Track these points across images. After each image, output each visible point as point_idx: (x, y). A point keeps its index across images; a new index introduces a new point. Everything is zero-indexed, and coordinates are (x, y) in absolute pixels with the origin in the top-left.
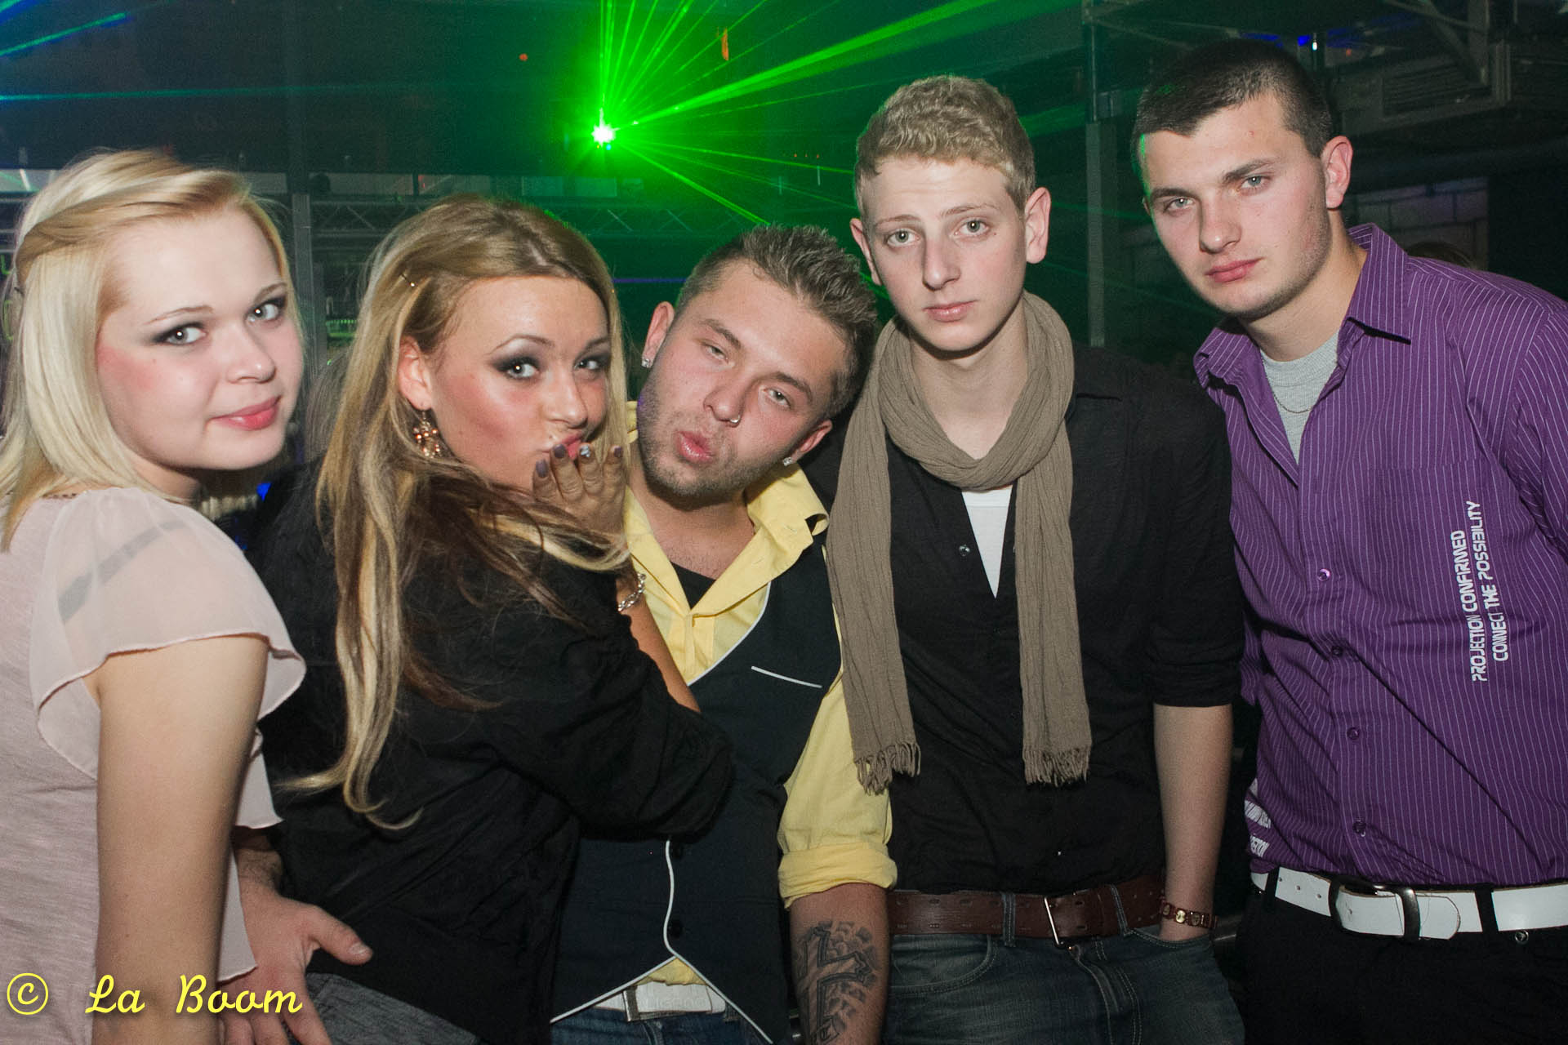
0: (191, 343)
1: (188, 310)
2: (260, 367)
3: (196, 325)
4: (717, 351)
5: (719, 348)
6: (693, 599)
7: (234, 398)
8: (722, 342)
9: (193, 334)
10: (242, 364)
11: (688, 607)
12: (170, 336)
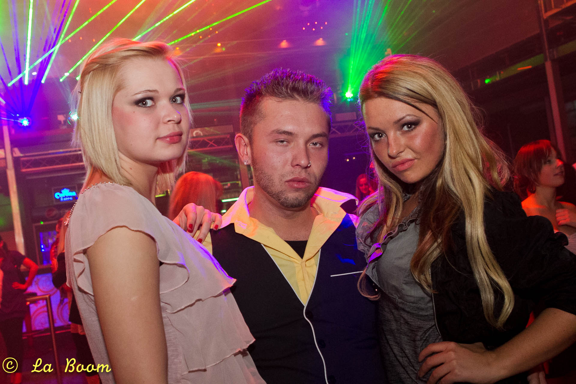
0: (149, 107)
1: (149, 91)
2: (175, 117)
3: (151, 98)
4: (282, 141)
5: (282, 140)
6: (301, 254)
7: (166, 130)
8: (282, 137)
9: (149, 103)
10: (169, 115)
11: (301, 259)
12: (141, 102)
